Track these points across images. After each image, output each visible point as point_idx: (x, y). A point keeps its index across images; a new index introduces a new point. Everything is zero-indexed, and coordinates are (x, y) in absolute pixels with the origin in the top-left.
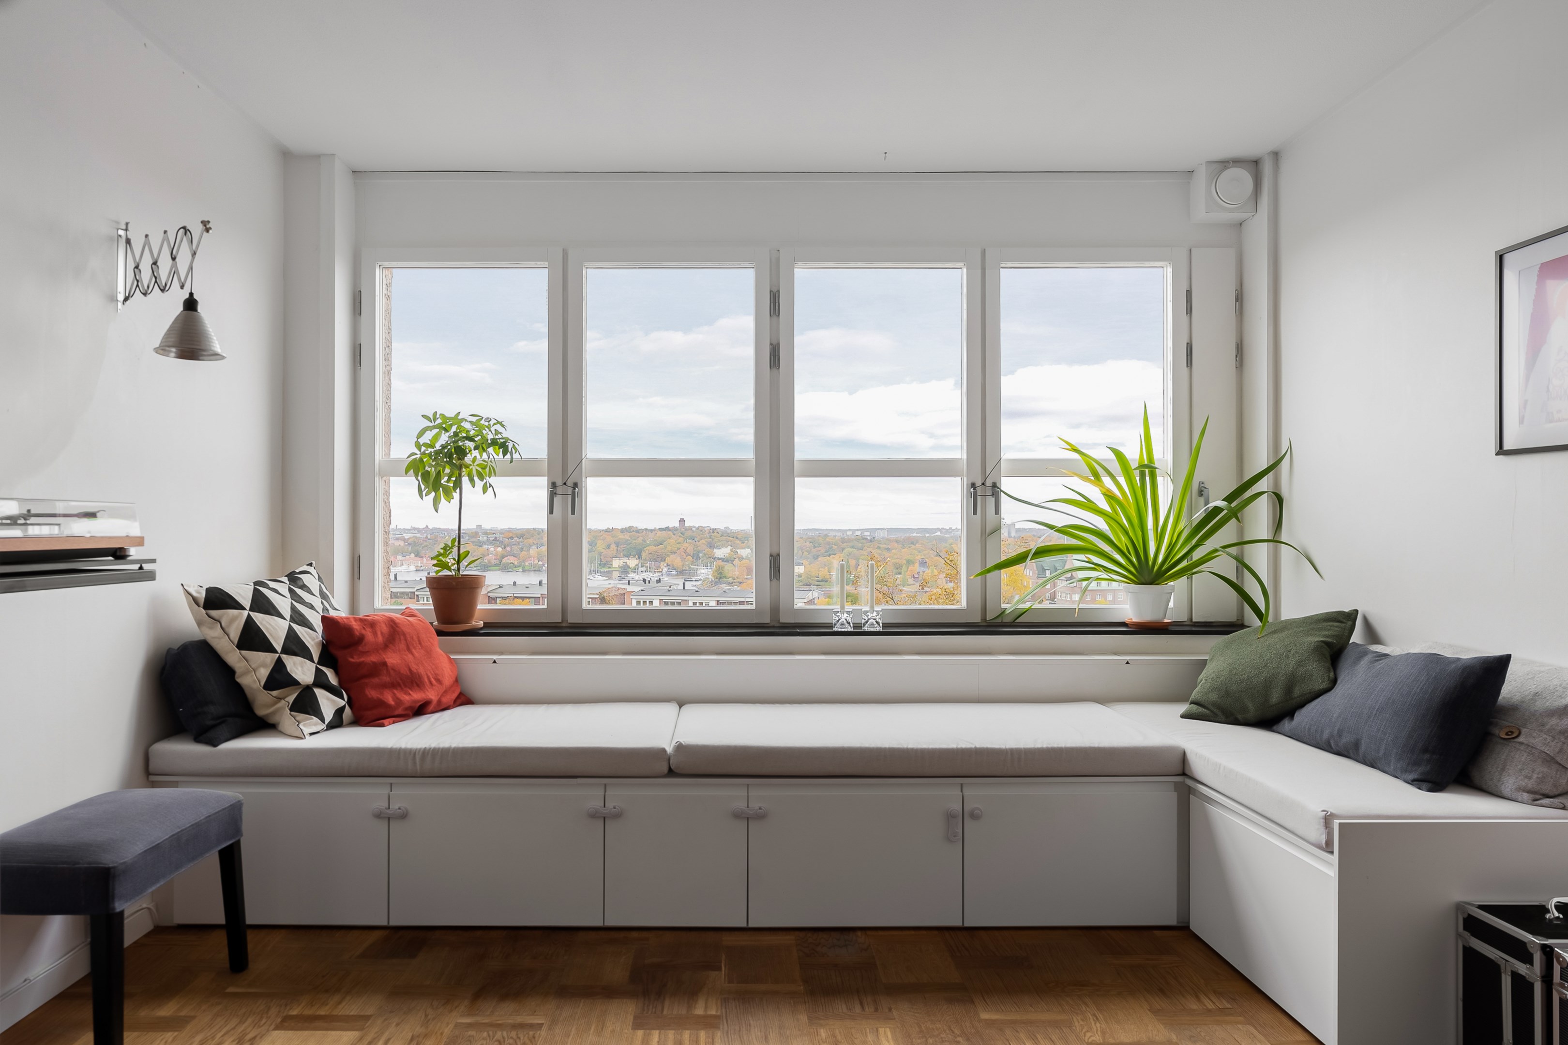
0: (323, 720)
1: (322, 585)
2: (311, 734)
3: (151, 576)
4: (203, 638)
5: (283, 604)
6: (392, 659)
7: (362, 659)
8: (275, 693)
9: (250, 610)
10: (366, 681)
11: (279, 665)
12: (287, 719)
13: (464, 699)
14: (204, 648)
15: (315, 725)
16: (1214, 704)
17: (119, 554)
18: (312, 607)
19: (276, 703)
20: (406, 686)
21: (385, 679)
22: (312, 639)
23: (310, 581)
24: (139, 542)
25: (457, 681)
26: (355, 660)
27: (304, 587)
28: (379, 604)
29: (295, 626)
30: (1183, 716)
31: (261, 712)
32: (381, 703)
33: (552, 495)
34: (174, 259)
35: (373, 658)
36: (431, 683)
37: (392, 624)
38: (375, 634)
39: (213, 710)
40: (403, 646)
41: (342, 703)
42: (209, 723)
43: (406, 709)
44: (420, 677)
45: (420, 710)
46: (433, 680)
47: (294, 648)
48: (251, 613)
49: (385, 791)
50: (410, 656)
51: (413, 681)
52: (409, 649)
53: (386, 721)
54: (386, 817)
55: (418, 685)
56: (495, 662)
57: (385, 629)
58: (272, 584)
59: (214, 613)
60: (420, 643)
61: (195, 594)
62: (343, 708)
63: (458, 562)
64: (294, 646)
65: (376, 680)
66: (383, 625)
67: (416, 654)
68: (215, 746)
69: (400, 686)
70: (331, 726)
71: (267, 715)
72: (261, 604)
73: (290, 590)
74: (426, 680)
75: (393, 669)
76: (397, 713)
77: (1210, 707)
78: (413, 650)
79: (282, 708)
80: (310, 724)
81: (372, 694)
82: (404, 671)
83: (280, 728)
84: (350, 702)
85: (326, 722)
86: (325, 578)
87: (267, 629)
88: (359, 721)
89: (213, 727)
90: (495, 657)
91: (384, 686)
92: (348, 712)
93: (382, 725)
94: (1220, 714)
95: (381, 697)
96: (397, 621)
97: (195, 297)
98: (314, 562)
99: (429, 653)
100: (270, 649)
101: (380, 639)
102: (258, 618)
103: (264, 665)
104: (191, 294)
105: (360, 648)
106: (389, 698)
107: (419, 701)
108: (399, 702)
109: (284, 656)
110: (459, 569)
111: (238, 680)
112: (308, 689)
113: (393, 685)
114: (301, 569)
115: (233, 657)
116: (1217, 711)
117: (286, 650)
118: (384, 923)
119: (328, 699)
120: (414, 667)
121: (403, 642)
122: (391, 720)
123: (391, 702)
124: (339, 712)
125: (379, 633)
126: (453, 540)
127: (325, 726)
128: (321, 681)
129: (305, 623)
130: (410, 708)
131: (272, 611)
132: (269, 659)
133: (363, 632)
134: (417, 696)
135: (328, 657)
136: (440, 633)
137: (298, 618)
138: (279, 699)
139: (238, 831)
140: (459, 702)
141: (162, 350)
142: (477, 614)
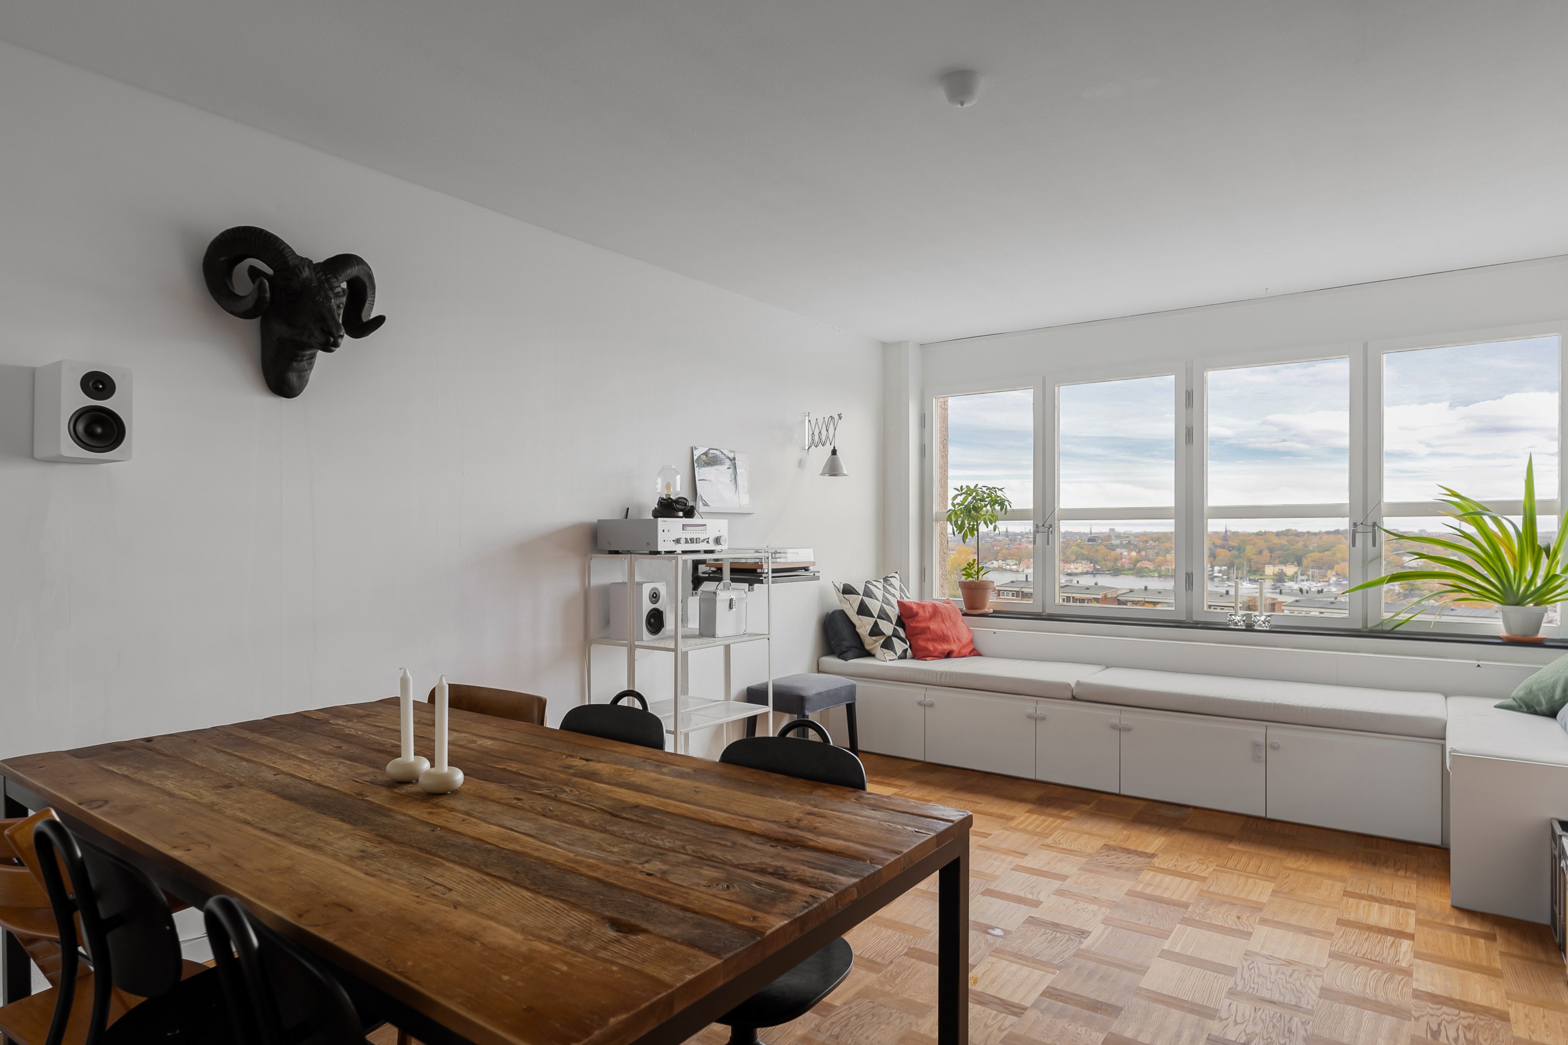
0: (896, 654)
1: (902, 585)
2: (890, 660)
3: (818, 578)
4: (842, 609)
5: (879, 593)
6: (933, 626)
7: (917, 625)
8: (874, 638)
9: (863, 595)
10: (919, 636)
11: (876, 624)
12: (879, 651)
13: (975, 653)
14: (842, 613)
15: (893, 656)
16: (1520, 699)
17: (806, 569)
18: (894, 596)
19: (874, 644)
20: (940, 641)
21: (929, 636)
22: (894, 612)
23: (895, 582)
24: (814, 564)
25: (972, 641)
26: (914, 624)
27: (891, 585)
28: (935, 596)
29: (884, 605)
30: (1495, 707)
31: (868, 647)
32: (926, 649)
33: (1036, 531)
34: (827, 431)
35: (923, 625)
36: (954, 641)
37: (935, 608)
38: (925, 611)
39: (846, 644)
40: (940, 619)
41: (906, 646)
42: (845, 650)
43: (940, 653)
44: (948, 637)
45: (948, 655)
46: (956, 639)
47: (883, 616)
48: (863, 597)
49: (924, 691)
50: (944, 625)
51: (944, 639)
52: (943, 621)
53: (928, 659)
54: (923, 705)
55: (947, 641)
56: (995, 633)
57: (930, 609)
58: (874, 583)
59: (846, 596)
60: (950, 619)
61: (838, 586)
62: (907, 649)
63: (978, 573)
64: (883, 615)
65: (924, 636)
66: (930, 607)
67: (947, 624)
68: (846, 661)
69: (937, 640)
70: (900, 658)
71: (871, 649)
72: (868, 593)
73: (884, 586)
74: (952, 639)
75: (933, 631)
76: (934, 655)
77: (1518, 701)
78: (946, 622)
79: (877, 646)
80: (889, 654)
81: (922, 643)
82: (940, 633)
83: (876, 656)
84: (910, 646)
85: (898, 655)
86: (905, 581)
87: (871, 606)
88: (915, 657)
89: (846, 652)
90: (995, 630)
91: (928, 640)
92: (909, 652)
93: (926, 660)
94: (1524, 706)
95: (926, 645)
96: (938, 605)
97: (836, 448)
98: (898, 572)
99: (955, 624)
100: (872, 616)
101: (927, 615)
102: (866, 599)
103: (869, 624)
104: (834, 447)
105: (916, 619)
106: (930, 646)
107: (947, 650)
108: (936, 649)
109: (878, 620)
110: (978, 577)
111: (857, 630)
112: (889, 638)
113: (933, 640)
114: (891, 575)
115: (855, 618)
116: (1522, 704)
117: (879, 617)
118: (923, 759)
119: (899, 644)
120: (945, 631)
121: (940, 617)
122: (931, 658)
123: (932, 649)
124: (905, 651)
125: (927, 611)
126: (974, 560)
127: (897, 657)
128: (896, 634)
129: (889, 604)
130: (943, 653)
131: (873, 597)
132: (871, 621)
133: (918, 610)
134: (946, 647)
135: (900, 622)
136: (965, 615)
137: (886, 601)
138: (876, 641)
139: (854, 698)
140: (972, 654)
141: (823, 474)
142: (988, 605)
